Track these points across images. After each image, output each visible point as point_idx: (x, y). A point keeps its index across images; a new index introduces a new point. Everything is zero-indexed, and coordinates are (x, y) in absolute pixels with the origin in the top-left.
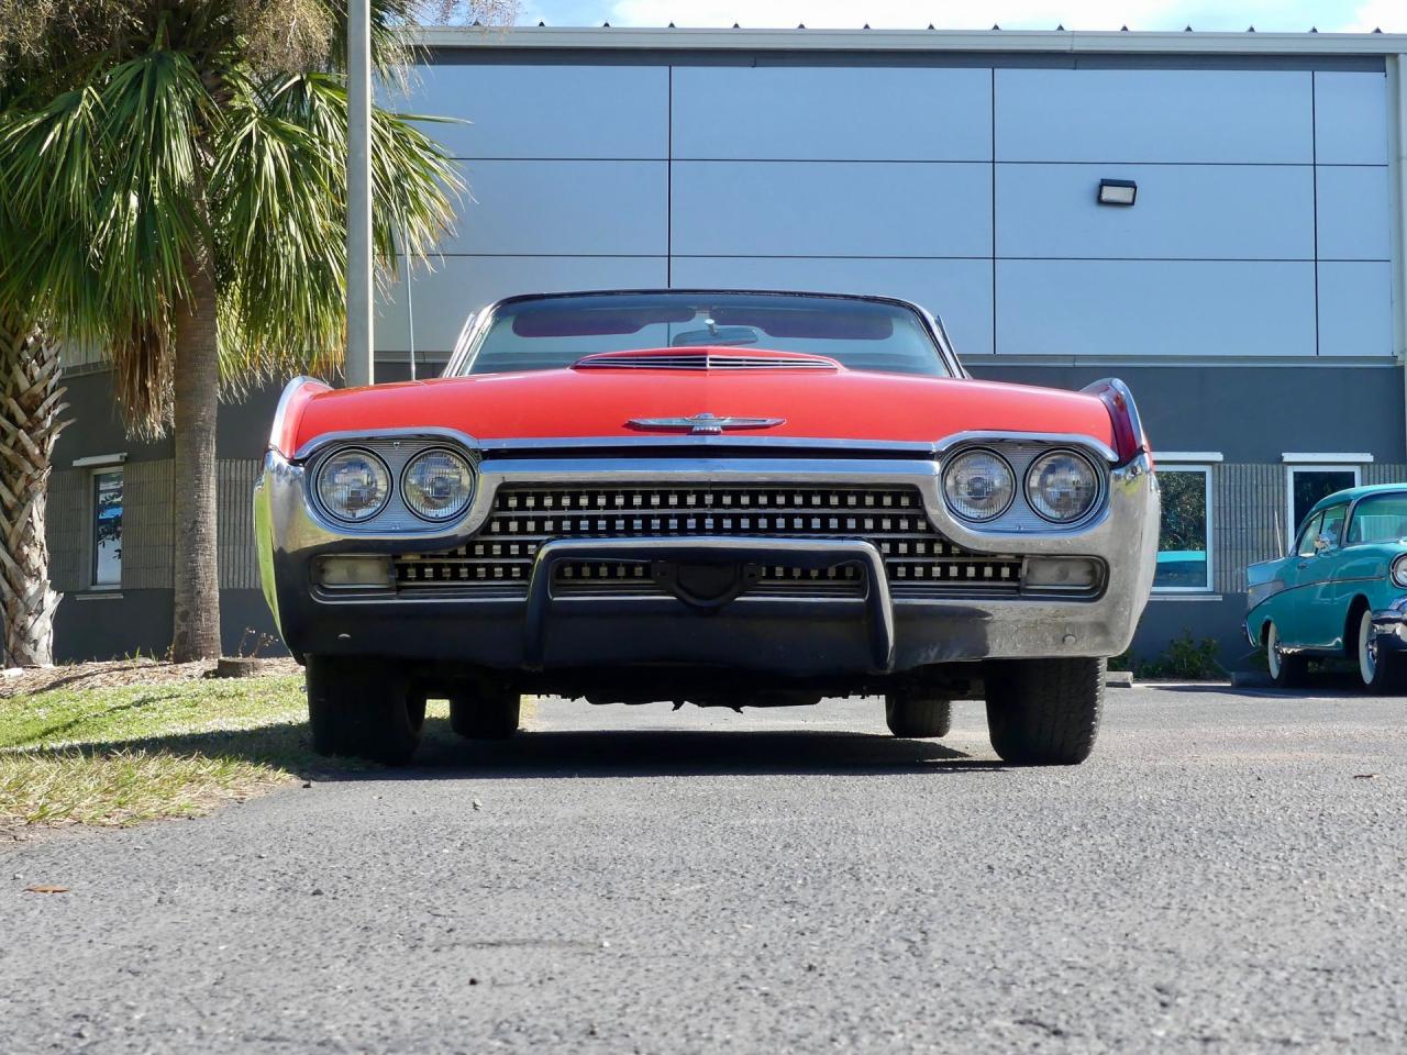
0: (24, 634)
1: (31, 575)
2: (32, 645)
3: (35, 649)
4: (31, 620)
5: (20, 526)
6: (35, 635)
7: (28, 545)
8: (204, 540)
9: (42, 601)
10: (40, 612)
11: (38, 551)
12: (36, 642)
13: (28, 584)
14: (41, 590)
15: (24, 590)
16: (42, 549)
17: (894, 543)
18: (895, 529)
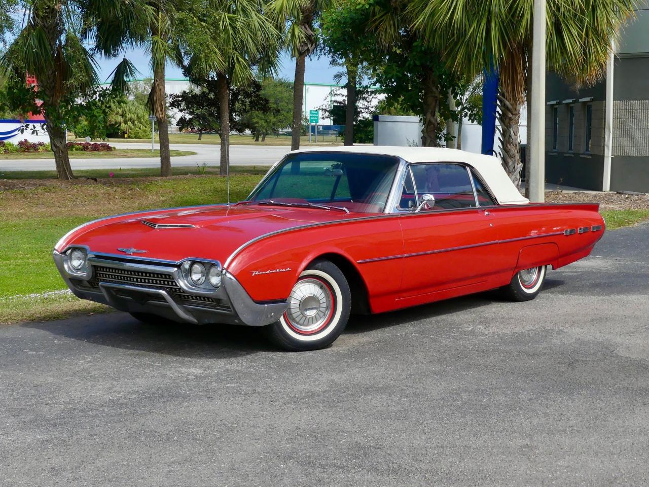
7: (510, 145)
9: (515, 168)
10: (514, 172)
11: (514, 148)
13: (510, 161)
15: (508, 163)
17: (175, 289)
18: (172, 285)
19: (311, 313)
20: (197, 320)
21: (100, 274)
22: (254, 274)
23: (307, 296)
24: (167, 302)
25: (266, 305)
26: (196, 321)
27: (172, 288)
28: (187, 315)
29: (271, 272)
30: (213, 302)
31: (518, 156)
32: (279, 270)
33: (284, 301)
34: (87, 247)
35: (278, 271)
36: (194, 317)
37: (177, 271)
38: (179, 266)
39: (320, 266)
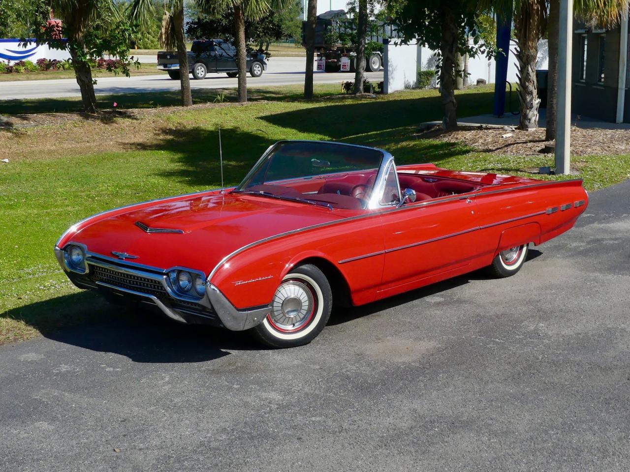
0: (526, 117)
1: (529, 94)
2: (528, 121)
3: (529, 122)
4: (528, 111)
5: (525, 74)
6: (530, 117)
7: (528, 82)
8: (556, 93)
9: (532, 104)
10: (531, 107)
11: (532, 84)
12: (530, 120)
13: (527, 97)
14: (532, 100)
15: (526, 99)
16: (534, 83)
17: (165, 293)
20: (186, 320)
21: (97, 272)
22: (237, 284)
23: (291, 297)
25: (249, 312)
26: (184, 321)
27: (161, 292)
28: (176, 316)
29: (253, 281)
31: (535, 92)
32: (262, 278)
33: (266, 305)
34: (85, 246)
35: (260, 279)
36: (183, 318)
37: (166, 279)
38: (167, 274)
39: (302, 269)
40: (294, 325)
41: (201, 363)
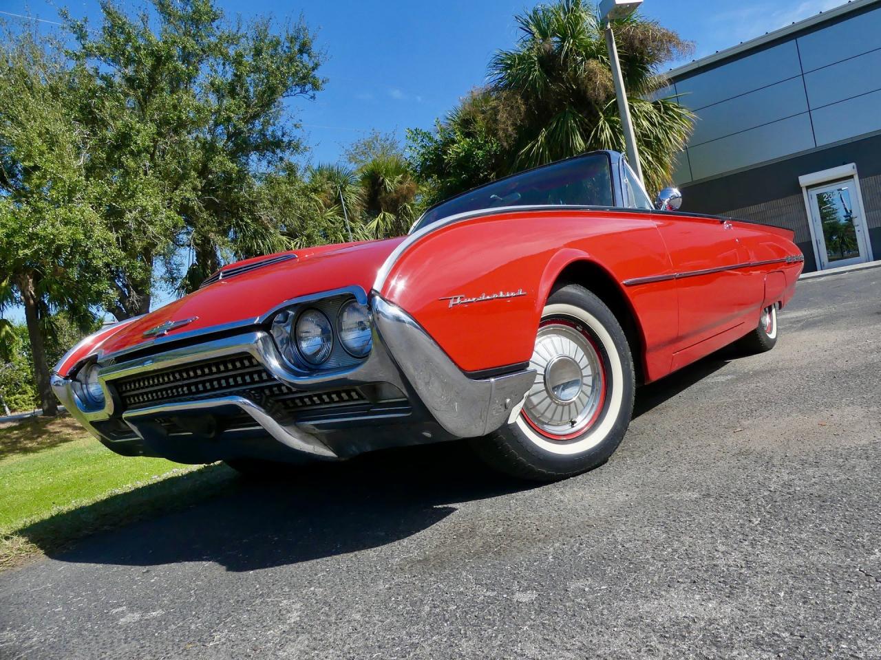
17: (270, 388)
18: (262, 380)
19: (571, 394)
20: (333, 450)
22: (452, 302)
23: (556, 360)
24: (259, 425)
25: (493, 380)
26: (330, 454)
27: (262, 389)
28: (308, 443)
29: (488, 297)
30: (361, 397)
32: (505, 293)
33: (523, 366)
35: (501, 295)
36: (325, 445)
37: (264, 340)
38: (266, 326)
39: (568, 293)
40: (573, 423)
41: (384, 549)
